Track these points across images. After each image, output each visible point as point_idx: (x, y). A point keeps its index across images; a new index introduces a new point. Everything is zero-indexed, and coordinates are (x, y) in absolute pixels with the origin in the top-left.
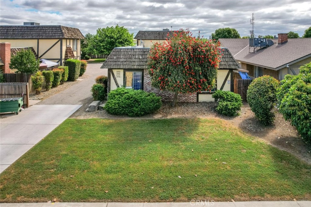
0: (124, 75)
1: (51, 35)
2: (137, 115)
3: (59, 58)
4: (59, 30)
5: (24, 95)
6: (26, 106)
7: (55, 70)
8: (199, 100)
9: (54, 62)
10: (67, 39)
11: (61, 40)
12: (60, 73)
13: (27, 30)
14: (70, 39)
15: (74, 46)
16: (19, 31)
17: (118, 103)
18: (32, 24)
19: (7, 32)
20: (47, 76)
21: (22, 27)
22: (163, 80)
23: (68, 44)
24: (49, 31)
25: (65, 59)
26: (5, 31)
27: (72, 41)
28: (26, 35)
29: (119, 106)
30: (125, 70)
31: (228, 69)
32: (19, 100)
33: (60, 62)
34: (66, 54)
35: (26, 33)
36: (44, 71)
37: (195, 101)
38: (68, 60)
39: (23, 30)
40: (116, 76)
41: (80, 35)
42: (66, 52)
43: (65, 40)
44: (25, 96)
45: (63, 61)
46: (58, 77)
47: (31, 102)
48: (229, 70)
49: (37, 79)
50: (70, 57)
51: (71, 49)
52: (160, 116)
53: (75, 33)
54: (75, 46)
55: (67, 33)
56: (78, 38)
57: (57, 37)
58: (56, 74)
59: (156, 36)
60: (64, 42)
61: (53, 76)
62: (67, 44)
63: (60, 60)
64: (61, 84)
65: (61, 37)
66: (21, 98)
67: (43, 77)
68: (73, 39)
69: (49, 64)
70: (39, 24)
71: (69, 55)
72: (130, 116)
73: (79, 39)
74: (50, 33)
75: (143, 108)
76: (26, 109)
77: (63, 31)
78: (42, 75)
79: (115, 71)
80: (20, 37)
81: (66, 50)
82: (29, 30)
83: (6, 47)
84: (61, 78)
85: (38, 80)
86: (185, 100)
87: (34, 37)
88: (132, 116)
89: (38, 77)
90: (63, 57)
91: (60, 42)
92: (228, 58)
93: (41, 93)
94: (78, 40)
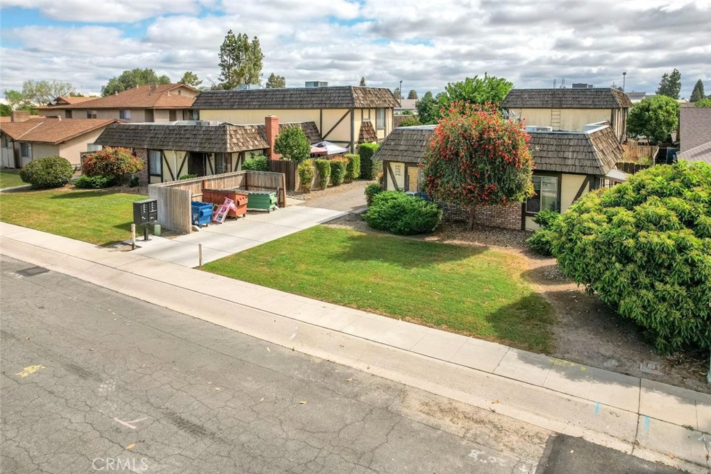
0: (406, 172)
1: (336, 102)
2: (400, 232)
3: (350, 140)
4: (349, 95)
5: (280, 189)
6: (281, 204)
7: (336, 160)
8: (526, 227)
9: (342, 147)
10: (362, 109)
11: (352, 110)
12: (342, 165)
13: (307, 95)
14: (369, 109)
15: (378, 120)
16: (298, 96)
17: (379, 212)
18: (316, 83)
19: (283, 98)
20: (320, 167)
21: (302, 90)
22: (432, 181)
23: (366, 116)
24: (334, 95)
25: (360, 143)
26: (282, 96)
27: (373, 112)
28: (305, 103)
29: (379, 215)
30: (408, 164)
31: (585, 174)
32: (270, 195)
33: (350, 148)
34: (361, 134)
35: (306, 99)
36: (320, 160)
37: (519, 226)
38: (363, 144)
39: (302, 95)
40: (394, 174)
41: (389, 101)
42: (361, 131)
43: (360, 110)
44: (282, 191)
45: (355, 146)
46: (339, 170)
47: (289, 200)
48: (586, 176)
49: (304, 170)
50: (367, 139)
51: (372, 126)
52: (436, 239)
53: (379, 98)
54: (381, 122)
55: (361, 99)
56: (387, 106)
57: (344, 106)
58: (335, 167)
59: (547, 99)
60: (357, 114)
61: (330, 168)
62: (364, 118)
63: (351, 143)
64: (345, 183)
65: (350, 106)
66: (275, 193)
67: (313, 168)
68: (377, 109)
69: (331, 149)
70: (326, 83)
71: (365, 136)
72: (391, 232)
73: (388, 108)
74: (336, 98)
75: (409, 224)
76: (282, 209)
77: (355, 95)
78: (313, 165)
79: (393, 165)
80: (298, 106)
81: (362, 127)
82: (310, 95)
83: (272, 123)
84: (345, 172)
85: (306, 172)
86: (500, 223)
87: (315, 106)
88: (395, 233)
89: (306, 168)
90: (356, 138)
91: (350, 114)
92: (584, 154)
93: (311, 192)
94: (387, 110)
